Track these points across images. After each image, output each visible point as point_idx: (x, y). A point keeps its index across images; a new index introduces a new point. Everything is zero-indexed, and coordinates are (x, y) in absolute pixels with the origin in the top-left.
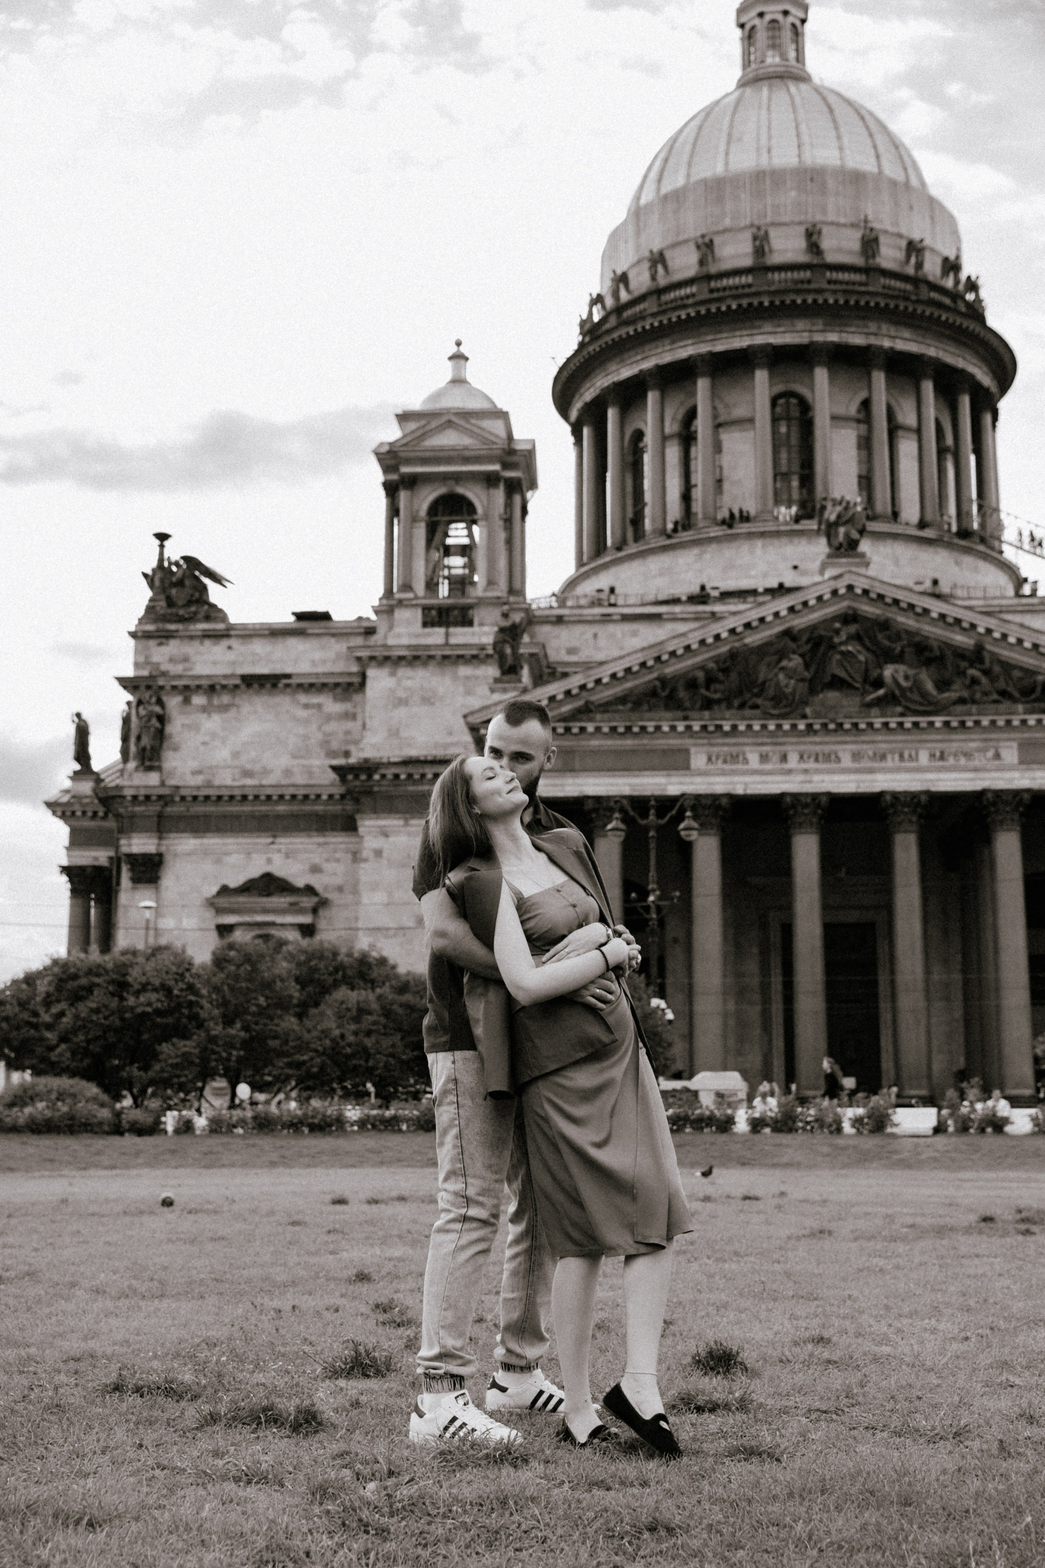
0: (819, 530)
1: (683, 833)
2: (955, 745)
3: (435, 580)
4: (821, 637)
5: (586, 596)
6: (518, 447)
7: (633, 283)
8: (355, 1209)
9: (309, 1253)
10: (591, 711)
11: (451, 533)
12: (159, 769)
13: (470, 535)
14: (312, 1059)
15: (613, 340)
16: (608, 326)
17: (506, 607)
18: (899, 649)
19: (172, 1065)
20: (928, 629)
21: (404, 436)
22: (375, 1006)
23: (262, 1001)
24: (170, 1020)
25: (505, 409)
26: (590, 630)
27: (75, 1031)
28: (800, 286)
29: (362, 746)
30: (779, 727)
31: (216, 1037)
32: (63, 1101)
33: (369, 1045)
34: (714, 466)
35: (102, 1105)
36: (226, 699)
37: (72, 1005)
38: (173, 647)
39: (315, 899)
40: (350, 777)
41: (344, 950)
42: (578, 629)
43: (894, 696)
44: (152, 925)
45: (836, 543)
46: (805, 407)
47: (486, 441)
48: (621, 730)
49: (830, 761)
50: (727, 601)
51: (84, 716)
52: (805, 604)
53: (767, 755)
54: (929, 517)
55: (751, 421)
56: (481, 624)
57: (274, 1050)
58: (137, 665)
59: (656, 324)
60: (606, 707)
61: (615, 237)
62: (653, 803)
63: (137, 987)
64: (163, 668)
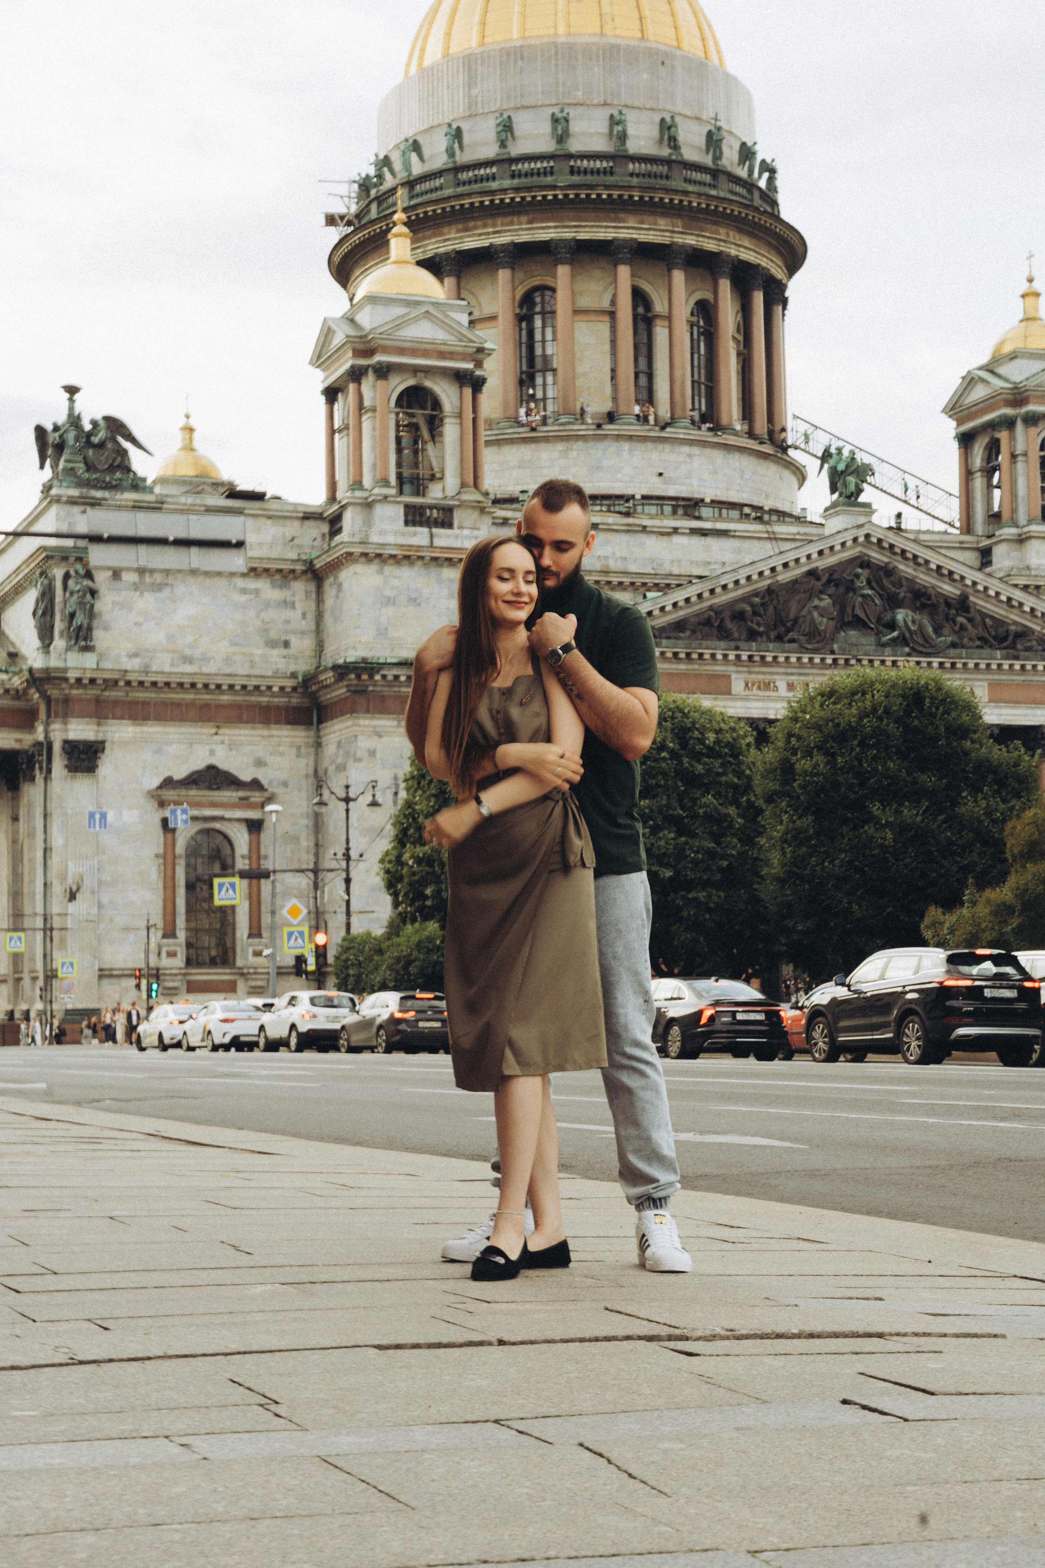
39: (261, 793)
56: (461, 527)
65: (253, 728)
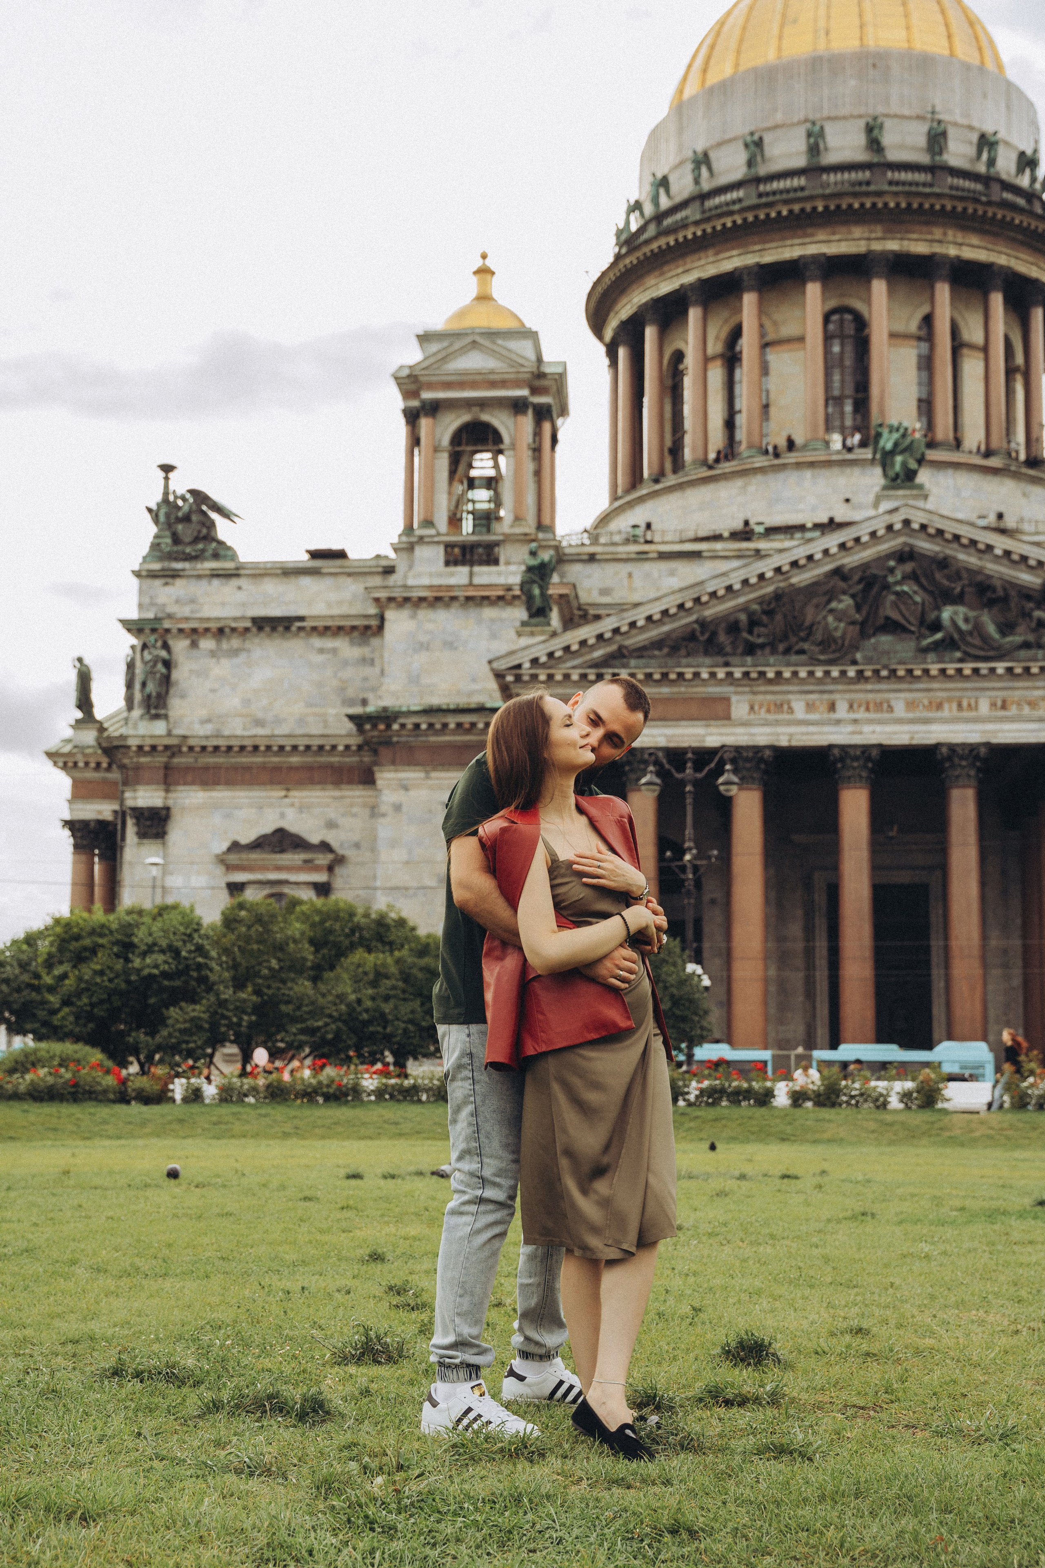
0: (874, 459)
1: (722, 788)
2: (1018, 693)
3: (458, 516)
4: (875, 577)
5: (620, 532)
6: (547, 370)
7: (674, 188)
8: (372, 1184)
9: (321, 1231)
10: (624, 656)
11: (475, 464)
12: (166, 717)
13: (496, 466)
14: (327, 1025)
15: (652, 251)
16: (646, 236)
17: (534, 545)
18: (958, 589)
19: (181, 1031)
20: (991, 567)
21: (425, 359)
22: (393, 970)
23: (274, 963)
24: (177, 983)
25: (534, 329)
26: (624, 569)
27: (79, 994)
28: (857, 189)
29: (379, 693)
30: (827, 673)
31: (226, 1000)
32: (66, 1067)
33: (387, 1011)
34: (761, 390)
35: (108, 1072)
36: (235, 642)
37: (75, 967)
38: (179, 588)
39: (330, 856)
40: (368, 727)
41: (360, 911)
42: (611, 569)
43: (952, 639)
44: (159, 883)
45: (891, 474)
46: (861, 324)
47: (513, 363)
48: (657, 676)
49: (882, 711)
50: (772, 537)
51: (87, 661)
52: (857, 540)
53: (813, 704)
54: (995, 444)
55: (801, 339)
56: (508, 563)
57: (288, 1015)
58: (141, 606)
59: (699, 233)
60: (641, 652)
61: (655, 135)
62: (690, 755)
63: (144, 947)
64: (169, 610)
65: (323, 789)
